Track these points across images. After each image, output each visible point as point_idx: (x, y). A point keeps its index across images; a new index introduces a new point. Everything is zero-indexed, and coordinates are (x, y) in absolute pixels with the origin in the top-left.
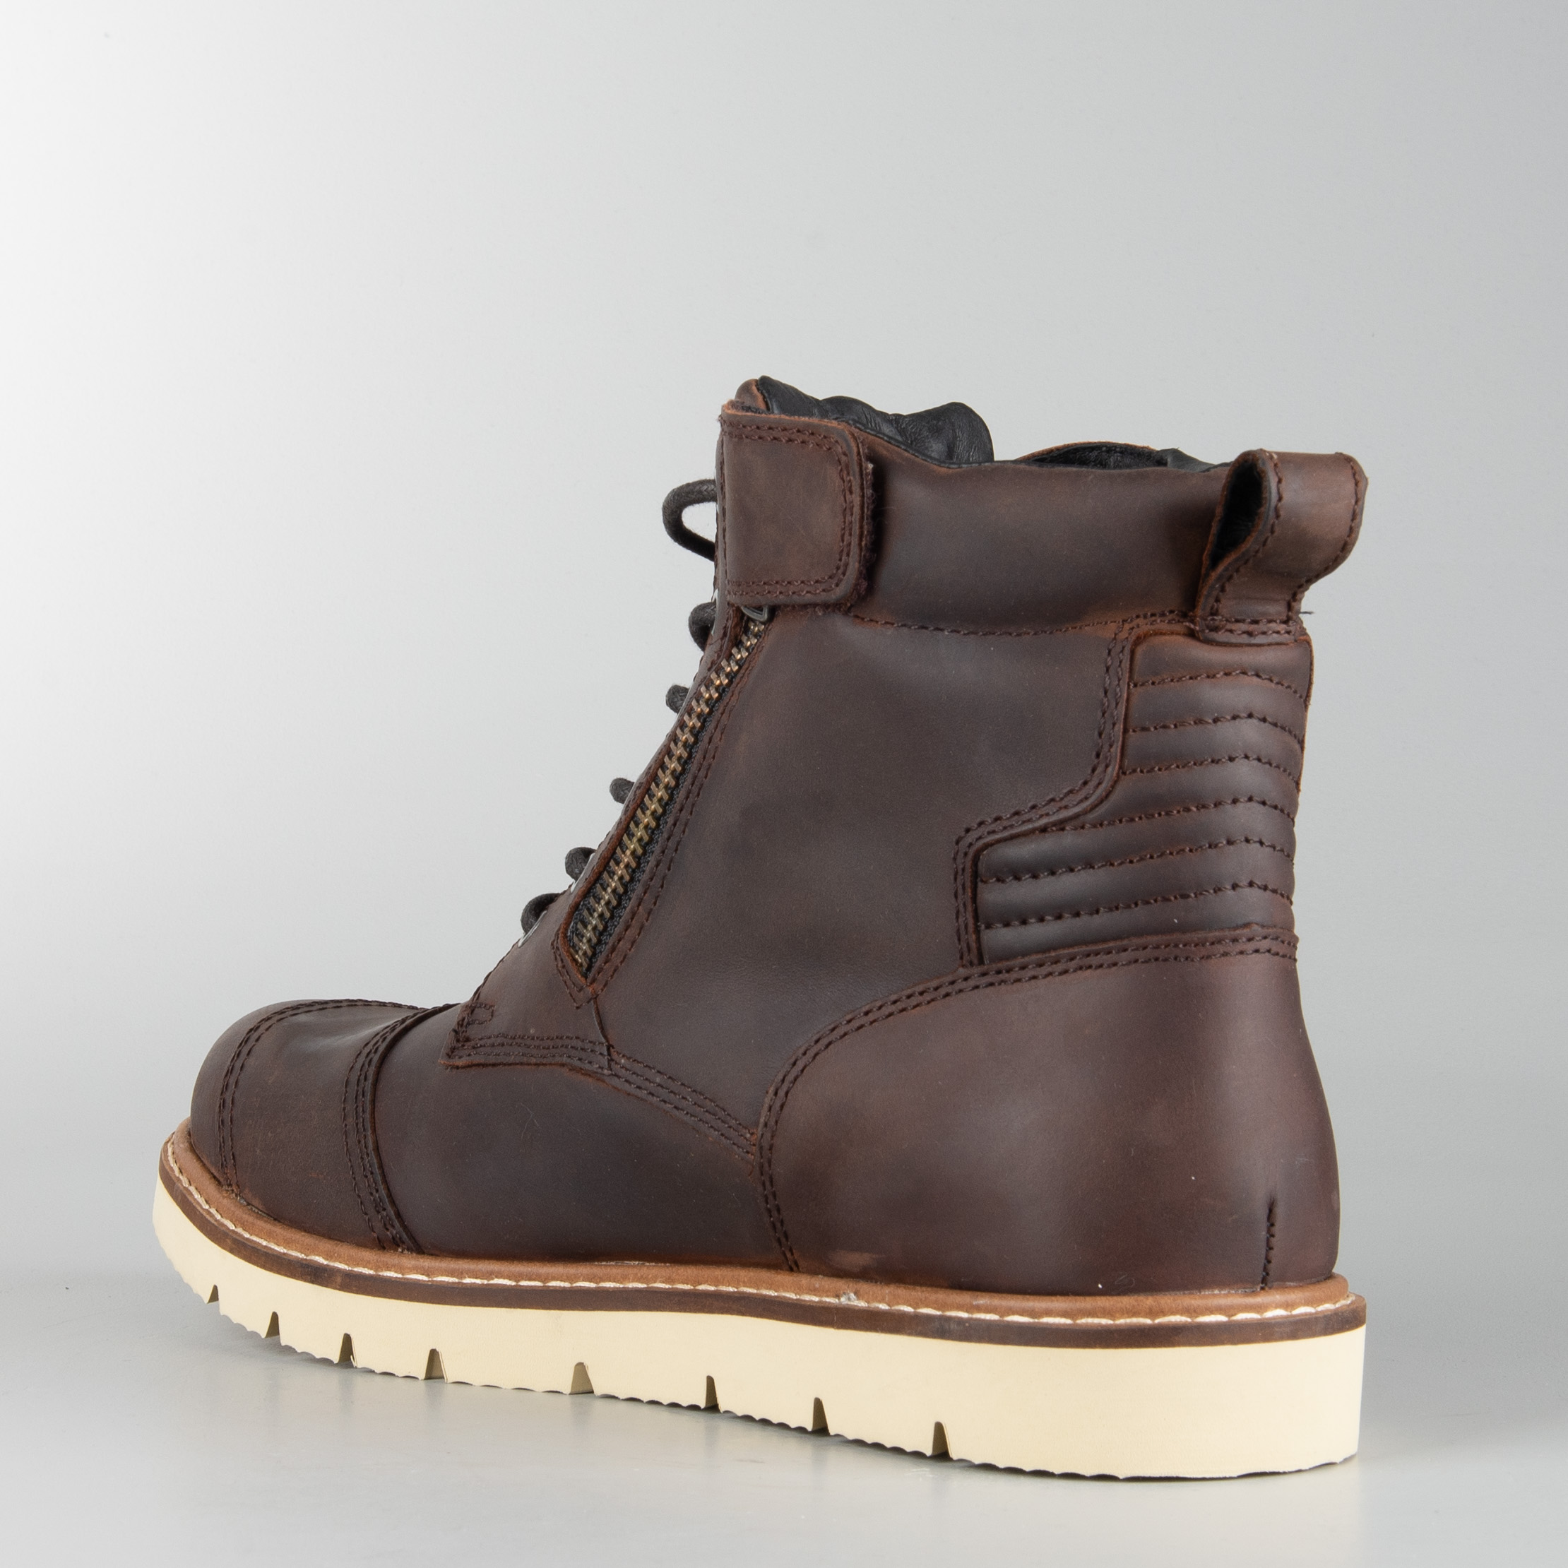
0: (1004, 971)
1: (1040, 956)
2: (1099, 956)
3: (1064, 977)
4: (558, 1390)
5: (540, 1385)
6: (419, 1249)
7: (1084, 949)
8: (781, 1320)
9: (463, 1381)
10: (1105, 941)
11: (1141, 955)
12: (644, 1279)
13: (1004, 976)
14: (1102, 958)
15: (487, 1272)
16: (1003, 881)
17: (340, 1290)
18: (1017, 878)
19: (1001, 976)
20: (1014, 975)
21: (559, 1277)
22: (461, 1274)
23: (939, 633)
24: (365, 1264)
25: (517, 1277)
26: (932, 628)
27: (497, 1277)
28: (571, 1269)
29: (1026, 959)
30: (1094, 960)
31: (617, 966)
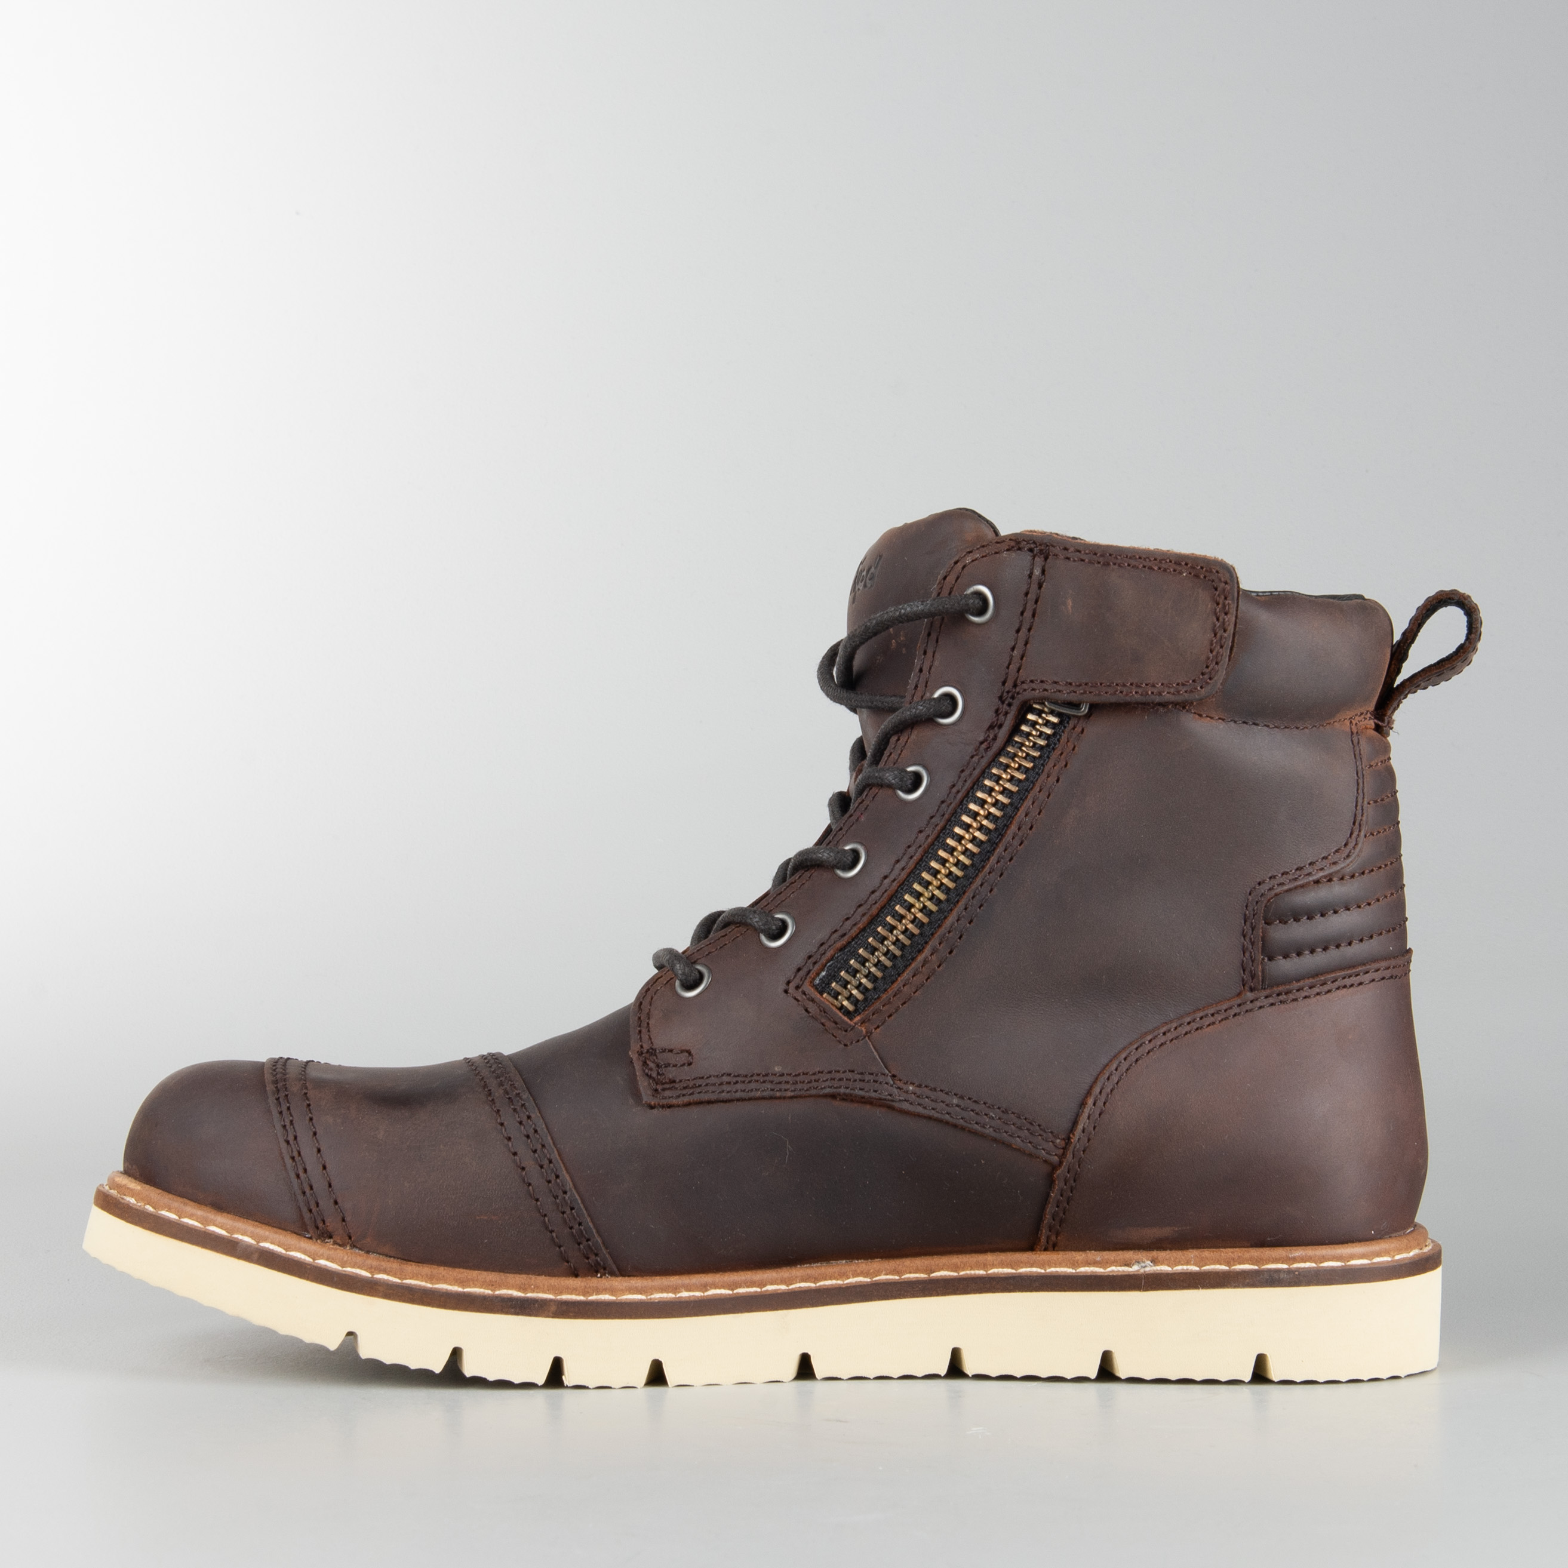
0: (1283, 994)
1: (1311, 980)
2: (1351, 978)
3: (1328, 995)
4: (778, 1380)
5: (760, 1376)
6: (623, 1271)
7: (1343, 973)
8: (1065, 1291)
9: (685, 1384)
10: (1354, 967)
11: (1377, 976)
12: (864, 1274)
13: (1283, 997)
14: (1353, 980)
15: (701, 1285)
16: (1286, 923)
17: (553, 1317)
18: (1297, 920)
19: (1281, 998)
20: (1291, 996)
21: (774, 1281)
22: (675, 1289)
23: (1255, 727)
24: (572, 1291)
25: (732, 1286)
26: (1251, 723)
27: (711, 1288)
28: (785, 1273)
29: (1301, 983)
30: (1348, 982)
31: (899, 1007)
